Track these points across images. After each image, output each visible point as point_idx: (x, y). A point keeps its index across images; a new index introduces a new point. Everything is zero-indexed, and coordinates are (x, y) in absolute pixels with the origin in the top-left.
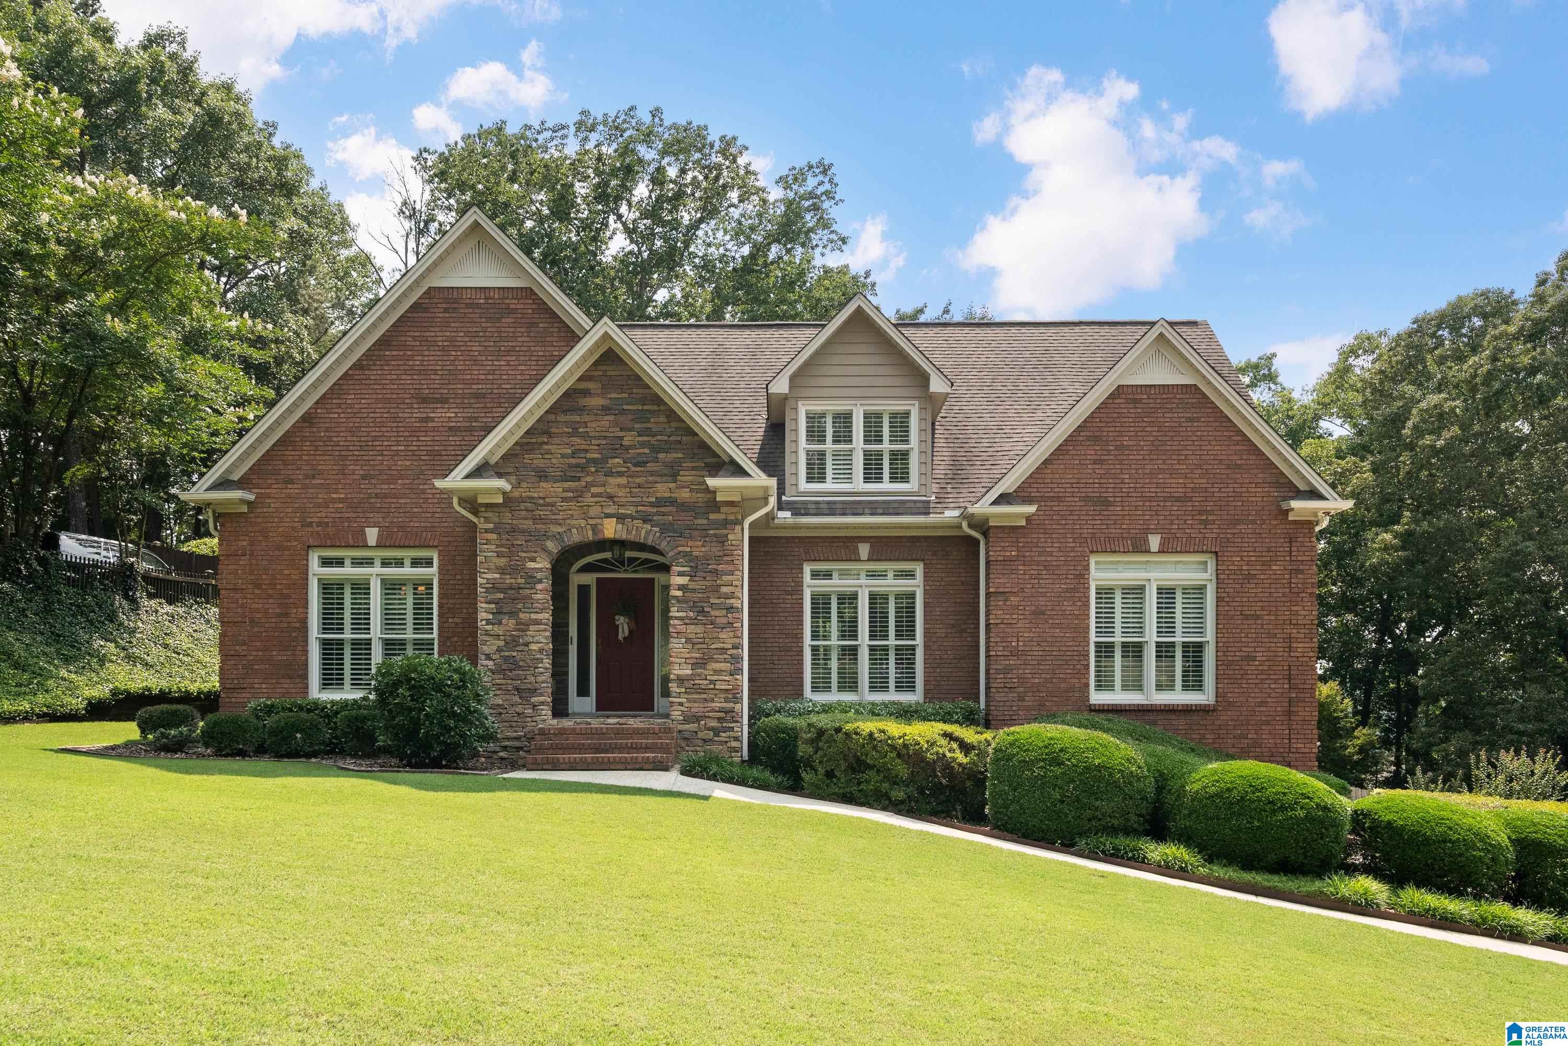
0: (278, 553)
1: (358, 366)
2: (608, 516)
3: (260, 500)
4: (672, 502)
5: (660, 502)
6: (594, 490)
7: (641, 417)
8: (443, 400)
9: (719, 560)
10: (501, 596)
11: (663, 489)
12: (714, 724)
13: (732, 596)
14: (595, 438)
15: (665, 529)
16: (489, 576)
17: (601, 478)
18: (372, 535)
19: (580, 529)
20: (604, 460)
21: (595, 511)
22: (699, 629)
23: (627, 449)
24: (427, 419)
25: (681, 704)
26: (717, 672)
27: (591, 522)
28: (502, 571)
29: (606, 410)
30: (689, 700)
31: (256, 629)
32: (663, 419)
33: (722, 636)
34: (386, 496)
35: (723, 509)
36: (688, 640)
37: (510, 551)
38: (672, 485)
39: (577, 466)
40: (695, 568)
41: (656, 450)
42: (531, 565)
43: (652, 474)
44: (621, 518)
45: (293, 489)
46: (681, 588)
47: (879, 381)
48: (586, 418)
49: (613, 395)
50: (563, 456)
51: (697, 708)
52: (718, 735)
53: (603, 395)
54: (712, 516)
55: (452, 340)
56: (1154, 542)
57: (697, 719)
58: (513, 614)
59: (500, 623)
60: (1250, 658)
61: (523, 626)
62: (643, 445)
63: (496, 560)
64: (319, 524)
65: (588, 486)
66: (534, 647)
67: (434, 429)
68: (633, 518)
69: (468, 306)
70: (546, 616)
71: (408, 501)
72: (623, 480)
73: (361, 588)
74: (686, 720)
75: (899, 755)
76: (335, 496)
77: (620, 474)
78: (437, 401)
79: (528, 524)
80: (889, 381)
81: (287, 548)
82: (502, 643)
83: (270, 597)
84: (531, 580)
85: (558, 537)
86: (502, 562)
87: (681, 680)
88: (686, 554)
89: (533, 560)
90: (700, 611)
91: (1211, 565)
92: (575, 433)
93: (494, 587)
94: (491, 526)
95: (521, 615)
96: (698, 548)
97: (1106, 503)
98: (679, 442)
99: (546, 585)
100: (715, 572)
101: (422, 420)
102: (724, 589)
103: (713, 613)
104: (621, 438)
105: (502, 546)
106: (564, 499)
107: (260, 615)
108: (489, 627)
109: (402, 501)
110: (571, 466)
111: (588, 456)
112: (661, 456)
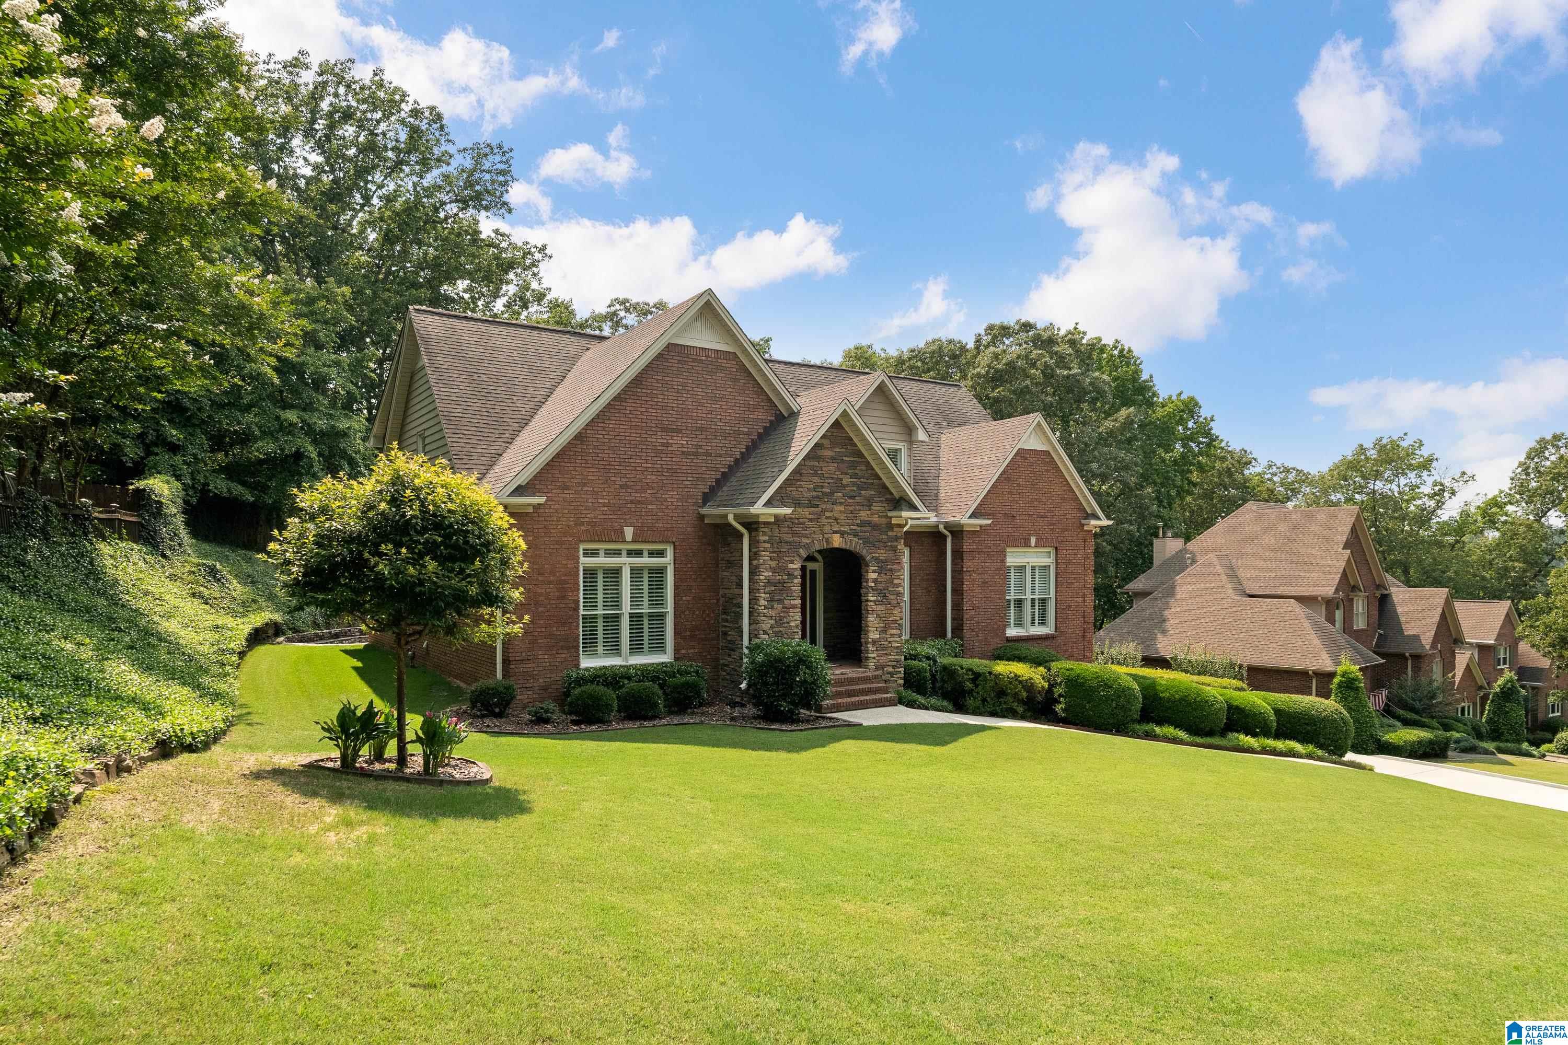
0: (557, 546)
1: (617, 398)
2: (835, 532)
3: (549, 503)
4: (869, 523)
5: (863, 524)
6: (827, 514)
7: (853, 466)
8: (678, 431)
9: (893, 563)
10: (773, 588)
11: (864, 515)
12: (891, 670)
13: (899, 586)
14: (827, 478)
15: (866, 542)
16: (766, 574)
17: (829, 506)
18: (629, 532)
19: (819, 541)
20: (831, 494)
21: (827, 528)
22: (883, 608)
23: (844, 486)
24: (668, 445)
25: (874, 658)
26: (892, 635)
27: (826, 536)
28: (773, 570)
29: (833, 459)
30: (878, 655)
31: (540, 610)
32: (864, 468)
33: (895, 612)
34: (640, 502)
35: (895, 529)
36: (878, 616)
37: (778, 556)
38: (868, 512)
39: (818, 497)
40: (881, 568)
41: (860, 488)
42: (791, 566)
43: (859, 504)
44: (842, 534)
45: (569, 494)
46: (875, 581)
47: (884, 428)
48: (821, 464)
49: (838, 450)
50: (809, 490)
51: (883, 660)
52: (892, 677)
53: (831, 449)
54: (890, 533)
55: (684, 385)
56: (1033, 540)
57: (882, 667)
58: (780, 601)
59: (772, 608)
60: (1069, 607)
61: (786, 609)
62: (853, 484)
63: (770, 562)
64: (589, 523)
65: (824, 511)
66: (792, 624)
67: (672, 452)
68: (849, 534)
69: (694, 360)
70: (799, 602)
71: (654, 506)
72: (842, 508)
73: (614, 573)
74: (877, 669)
75: (1023, 686)
76: (601, 501)
77: (841, 504)
78: (672, 431)
79: (788, 538)
80: (889, 429)
81: (563, 543)
82: (773, 622)
83: (550, 583)
84: (791, 575)
85: (806, 547)
86: (773, 564)
87: (874, 642)
88: (877, 558)
89: (792, 562)
90: (883, 594)
91: (1053, 555)
92: (816, 474)
93: (769, 582)
94: (767, 538)
95: (786, 602)
96: (882, 554)
97: (1014, 518)
98: (872, 484)
99: (798, 581)
100: (891, 570)
101: (663, 445)
102: (896, 581)
103: (891, 597)
104: (841, 479)
105: (774, 552)
106: (811, 520)
107: (543, 598)
108: (766, 611)
109: (650, 507)
110: (813, 497)
111: (824, 490)
112: (863, 492)
